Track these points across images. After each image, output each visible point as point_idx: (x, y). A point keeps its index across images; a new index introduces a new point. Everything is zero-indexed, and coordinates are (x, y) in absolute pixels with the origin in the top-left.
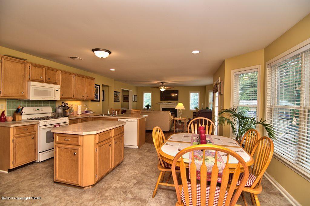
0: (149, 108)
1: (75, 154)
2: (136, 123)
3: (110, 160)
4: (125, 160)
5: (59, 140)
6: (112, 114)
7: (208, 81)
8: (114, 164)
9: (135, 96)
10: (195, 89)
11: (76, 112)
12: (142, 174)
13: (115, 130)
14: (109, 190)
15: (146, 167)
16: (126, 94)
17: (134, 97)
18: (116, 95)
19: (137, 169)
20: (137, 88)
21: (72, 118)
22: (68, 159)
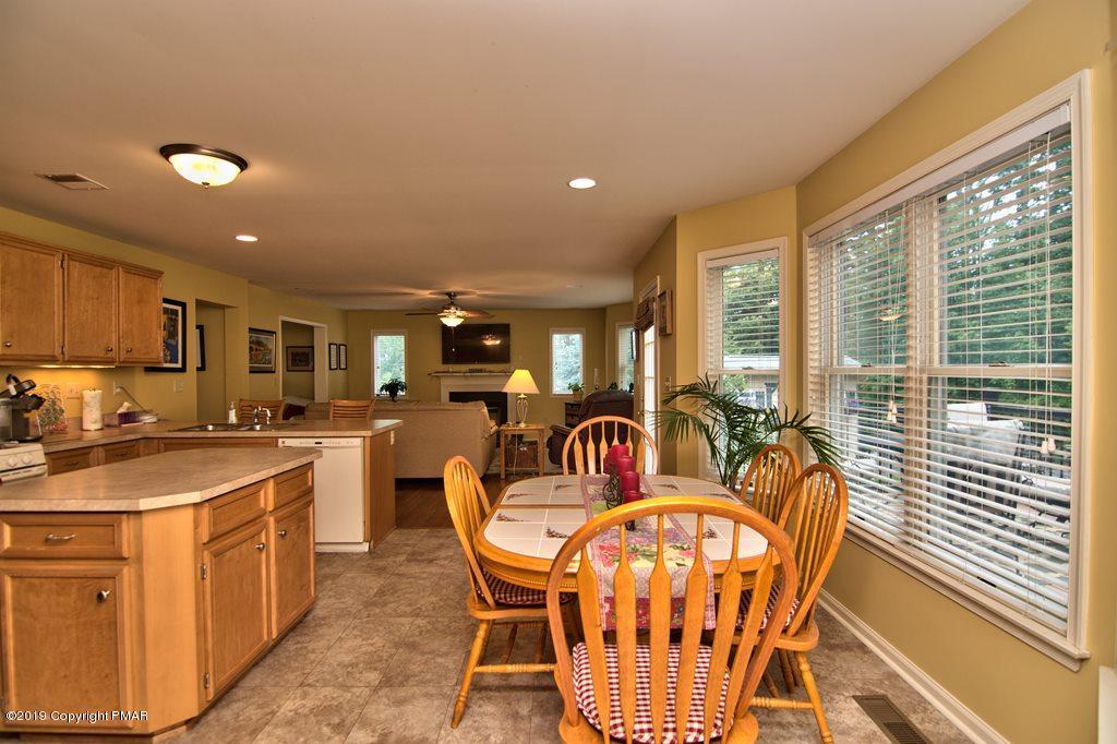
0: (400, 393)
1: (100, 596)
2: (359, 452)
3: (260, 609)
4: (321, 603)
5: (14, 539)
6: (246, 420)
7: (614, 291)
8: (279, 621)
9: (338, 347)
10: (568, 318)
11: (74, 418)
12: (397, 645)
13: (277, 484)
14: (267, 728)
15: (410, 619)
16: (301, 341)
17: (334, 353)
18: (257, 347)
19: (378, 631)
20: (346, 315)
21: (63, 447)
22: (69, 622)
